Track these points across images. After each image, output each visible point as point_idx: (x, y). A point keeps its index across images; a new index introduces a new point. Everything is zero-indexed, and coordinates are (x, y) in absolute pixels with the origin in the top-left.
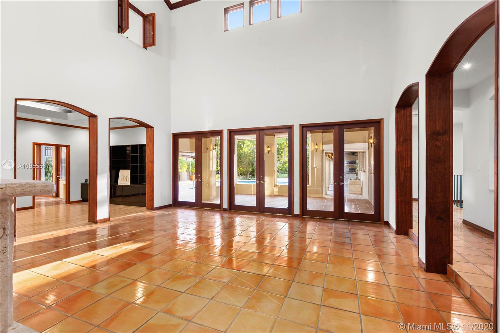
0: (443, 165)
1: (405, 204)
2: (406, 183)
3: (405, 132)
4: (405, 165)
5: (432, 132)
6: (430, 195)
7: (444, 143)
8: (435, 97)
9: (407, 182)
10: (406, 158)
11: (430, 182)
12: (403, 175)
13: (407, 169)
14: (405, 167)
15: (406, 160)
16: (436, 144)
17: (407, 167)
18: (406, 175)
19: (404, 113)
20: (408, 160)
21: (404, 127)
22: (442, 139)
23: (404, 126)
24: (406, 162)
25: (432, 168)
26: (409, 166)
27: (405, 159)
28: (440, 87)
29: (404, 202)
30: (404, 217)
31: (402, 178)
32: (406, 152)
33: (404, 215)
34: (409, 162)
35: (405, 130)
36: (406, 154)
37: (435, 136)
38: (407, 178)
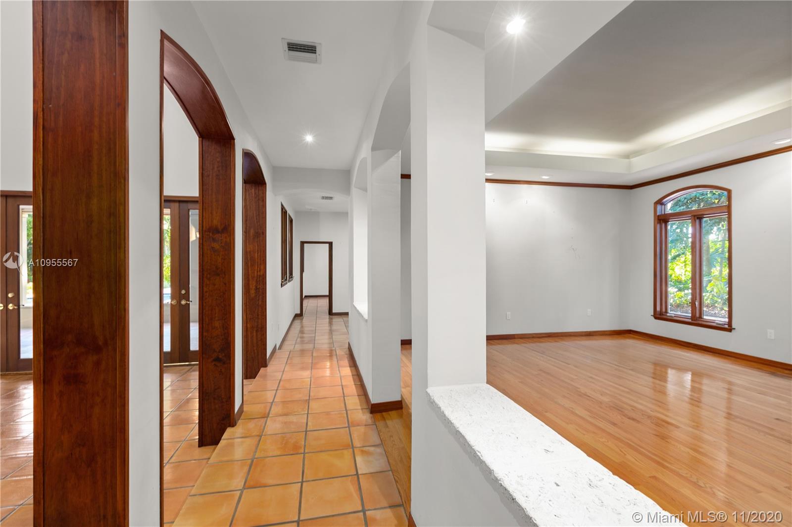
0: (222, 279)
1: (257, 331)
2: (257, 299)
3: (257, 222)
4: (257, 272)
5: (208, 227)
6: (204, 325)
7: (223, 245)
8: (211, 173)
9: (259, 297)
10: (258, 262)
11: (204, 304)
12: (254, 287)
13: (260, 278)
14: (257, 276)
15: (258, 265)
16: (213, 246)
17: (260, 276)
18: (258, 287)
19: (255, 193)
20: (260, 264)
21: (255, 215)
22: (221, 240)
23: (255, 213)
24: (258, 267)
25: (208, 283)
26: (261, 273)
27: (256, 263)
28: (218, 160)
29: (255, 329)
30: (256, 351)
31: (253, 292)
32: (258, 253)
33: (255, 348)
34: (262, 267)
35: (257, 219)
36: (258, 256)
37: (211, 234)
38: (259, 291)
